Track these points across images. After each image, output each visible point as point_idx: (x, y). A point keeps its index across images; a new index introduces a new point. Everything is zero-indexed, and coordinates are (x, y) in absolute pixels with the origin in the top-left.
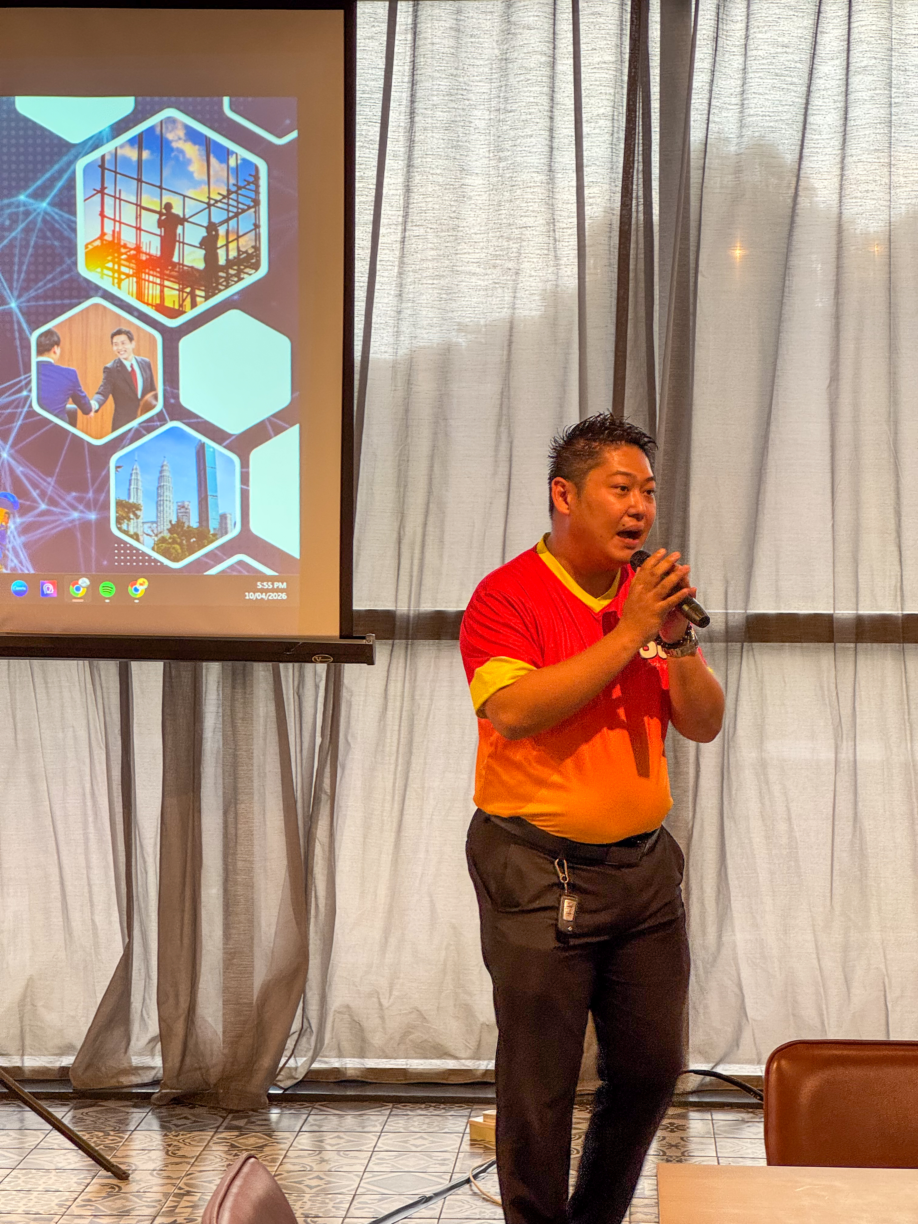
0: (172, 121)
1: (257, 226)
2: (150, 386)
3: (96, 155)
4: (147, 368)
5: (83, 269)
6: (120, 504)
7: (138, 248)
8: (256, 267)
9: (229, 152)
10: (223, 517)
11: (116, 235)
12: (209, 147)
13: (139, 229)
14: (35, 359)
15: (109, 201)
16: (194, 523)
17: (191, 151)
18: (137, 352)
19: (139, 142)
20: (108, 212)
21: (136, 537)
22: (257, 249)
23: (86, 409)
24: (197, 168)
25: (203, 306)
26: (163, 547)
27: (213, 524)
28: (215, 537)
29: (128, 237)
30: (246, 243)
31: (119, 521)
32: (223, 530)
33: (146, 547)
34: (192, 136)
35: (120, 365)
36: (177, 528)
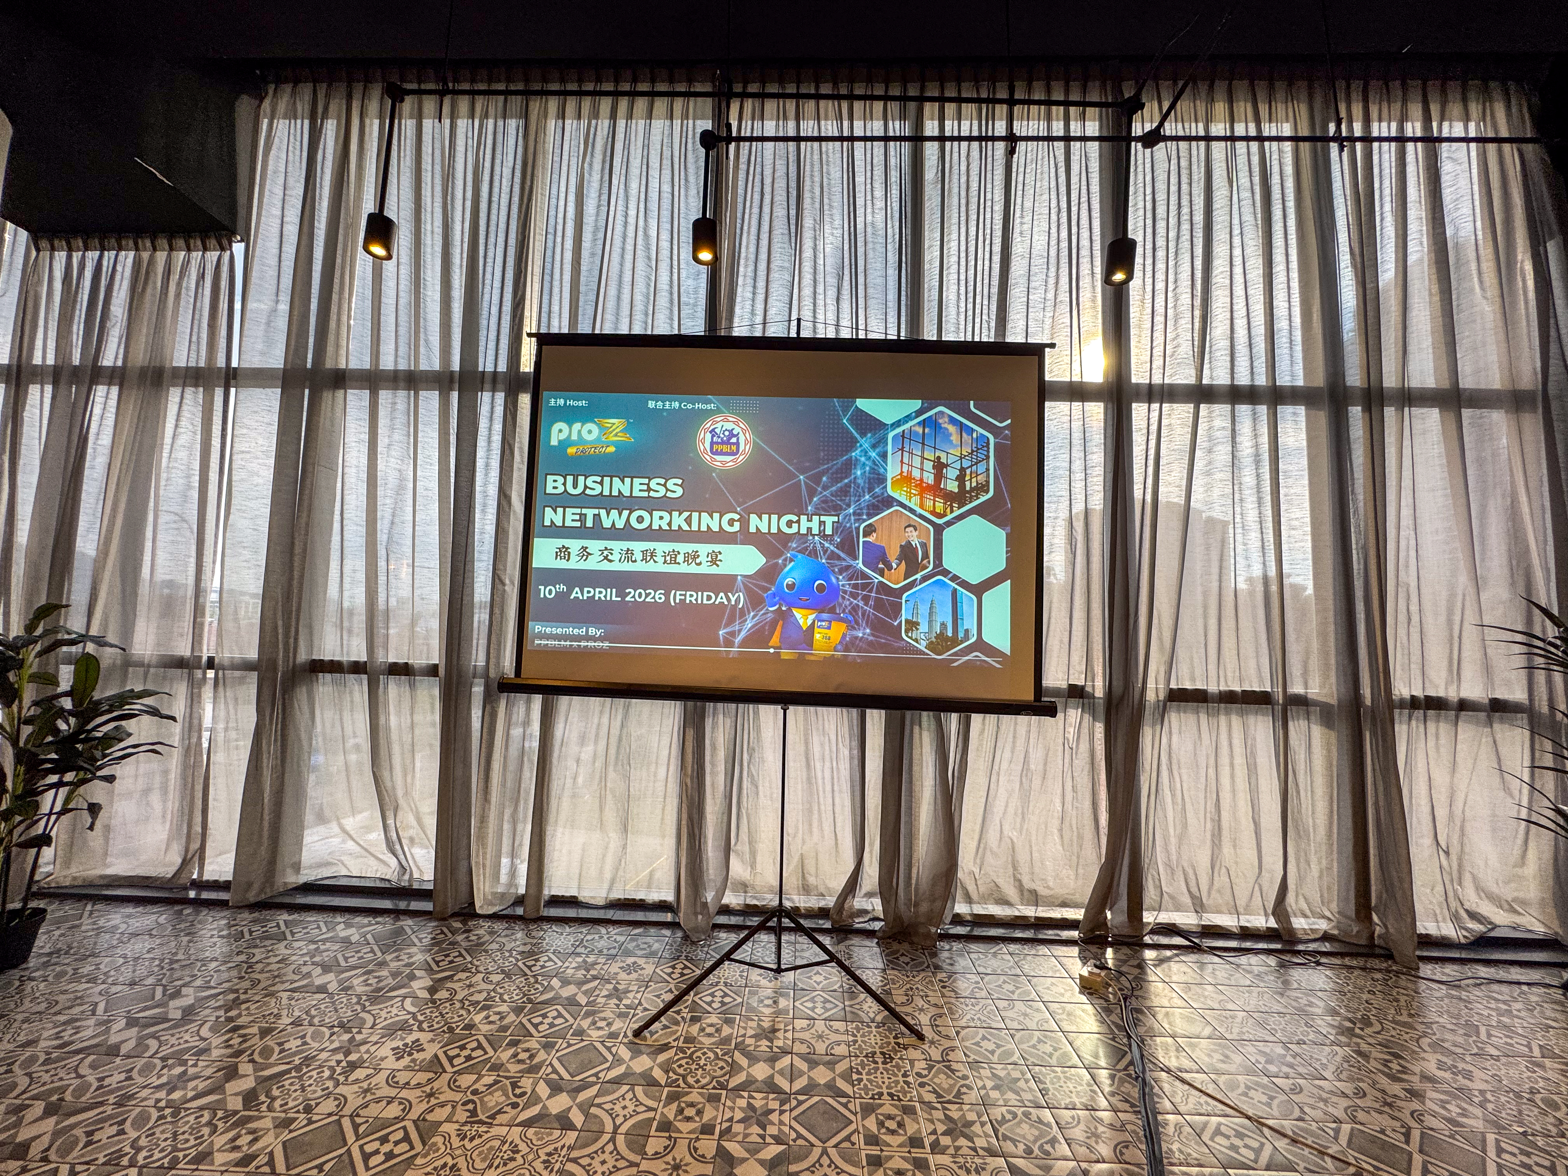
0: (942, 413)
1: (988, 470)
2: (926, 556)
3: (899, 430)
4: (924, 546)
5: (890, 491)
6: (907, 621)
7: (921, 480)
8: (987, 492)
9: (973, 430)
10: (967, 631)
11: (910, 473)
12: (961, 427)
13: (922, 469)
14: (861, 540)
15: (906, 455)
16: (950, 634)
17: (952, 429)
18: (919, 537)
19: (923, 423)
20: (906, 460)
21: (916, 641)
22: (988, 482)
23: (890, 568)
24: (955, 438)
25: (957, 513)
26: (931, 646)
27: (961, 635)
28: (962, 642)
29: (916, 474)
30: (981, 479)
31: (906, 632)
32: (967, 637)
33: (922, 646)
34: (952, 421)
35: (909, 543)
36: (941, 636)
